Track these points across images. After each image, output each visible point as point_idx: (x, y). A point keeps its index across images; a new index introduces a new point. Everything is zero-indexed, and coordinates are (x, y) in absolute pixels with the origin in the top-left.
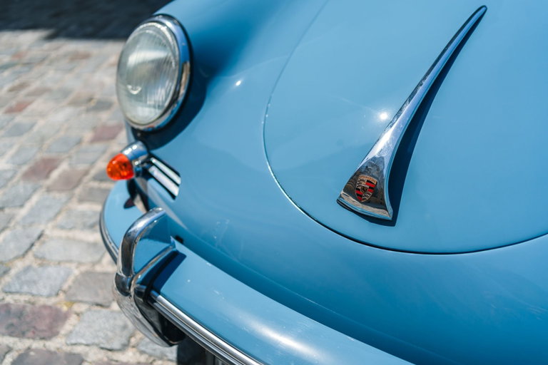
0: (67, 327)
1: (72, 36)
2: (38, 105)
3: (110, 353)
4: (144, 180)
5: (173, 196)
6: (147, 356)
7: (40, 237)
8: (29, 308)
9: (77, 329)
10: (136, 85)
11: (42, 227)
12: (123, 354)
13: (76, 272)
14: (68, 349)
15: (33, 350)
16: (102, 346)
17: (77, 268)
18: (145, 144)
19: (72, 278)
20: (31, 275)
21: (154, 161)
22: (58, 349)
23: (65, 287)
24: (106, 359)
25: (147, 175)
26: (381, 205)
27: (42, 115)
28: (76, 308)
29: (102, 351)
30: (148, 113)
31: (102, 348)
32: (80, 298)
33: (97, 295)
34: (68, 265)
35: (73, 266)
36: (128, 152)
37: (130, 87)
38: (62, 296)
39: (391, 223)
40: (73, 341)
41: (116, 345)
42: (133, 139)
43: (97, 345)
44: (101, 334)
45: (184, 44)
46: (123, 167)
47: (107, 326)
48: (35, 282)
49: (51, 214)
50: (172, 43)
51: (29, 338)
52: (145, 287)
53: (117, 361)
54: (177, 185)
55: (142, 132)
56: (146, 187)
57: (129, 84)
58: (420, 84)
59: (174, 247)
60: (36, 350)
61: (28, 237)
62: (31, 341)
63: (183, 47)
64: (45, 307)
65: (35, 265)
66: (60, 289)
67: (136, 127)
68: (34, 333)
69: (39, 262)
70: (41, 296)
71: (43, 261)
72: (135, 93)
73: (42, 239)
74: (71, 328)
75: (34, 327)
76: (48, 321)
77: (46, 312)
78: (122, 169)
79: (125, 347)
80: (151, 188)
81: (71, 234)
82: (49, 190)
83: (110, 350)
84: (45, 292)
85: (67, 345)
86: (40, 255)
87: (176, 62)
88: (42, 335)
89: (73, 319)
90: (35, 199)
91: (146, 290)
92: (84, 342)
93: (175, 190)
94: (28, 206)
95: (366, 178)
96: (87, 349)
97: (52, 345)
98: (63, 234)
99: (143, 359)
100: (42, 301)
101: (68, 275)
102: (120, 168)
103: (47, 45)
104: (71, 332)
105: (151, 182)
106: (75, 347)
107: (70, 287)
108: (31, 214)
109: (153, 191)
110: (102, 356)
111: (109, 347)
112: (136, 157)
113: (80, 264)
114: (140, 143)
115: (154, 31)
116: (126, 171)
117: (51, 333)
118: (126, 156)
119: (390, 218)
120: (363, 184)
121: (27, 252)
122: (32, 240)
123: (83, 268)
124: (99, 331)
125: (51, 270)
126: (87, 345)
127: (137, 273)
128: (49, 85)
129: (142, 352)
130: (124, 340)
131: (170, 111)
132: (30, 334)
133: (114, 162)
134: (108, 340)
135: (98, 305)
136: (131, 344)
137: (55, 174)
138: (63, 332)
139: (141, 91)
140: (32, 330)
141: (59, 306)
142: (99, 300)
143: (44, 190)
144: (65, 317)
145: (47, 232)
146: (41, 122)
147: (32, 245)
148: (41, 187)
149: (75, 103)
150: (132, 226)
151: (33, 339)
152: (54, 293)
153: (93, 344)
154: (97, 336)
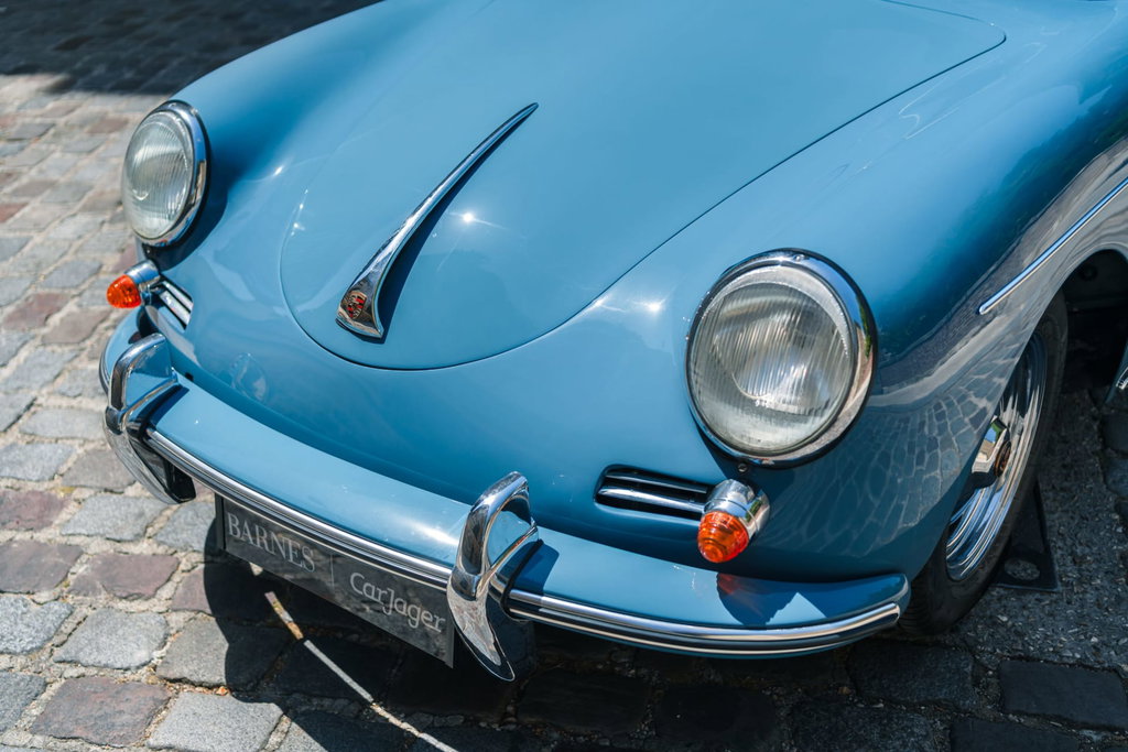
0: (64, 516)
1: (96, 87)
2: (34, 210)
3: (118, 544)
4: (153, 308)
5: (184, 325)
6: (166, 547)
7: (29, 407)
8: (11, 494)
9: (76, 517)
10: (143, 190)
11: (34, 393)
12: (137, 545)
13: (80, 451)
14: (64, 540)
15: (16, 542)
16: (108, 536)
17: (81, 445)
18: (156, 263)
19: (74, 458)
20: (15, 454)
21: (168, 285)
22: (50, 540)
23: (63, 469)
24: (112, 551)
25: (158, 302)
26: (370, 322)
27: (39, 227)
28: (77, 494)
29: (108, 542)
30: (159, 224)
31: (108, 539)
32: (82, 483)
33: (106, 477)
34: (69, 442)
35: (77, 442)
36: (134, 273)
37: (135, 192)
38: (58, 480)
39: (380, 341)
40: (70, 532)
41: (127, 535)
42: (143, 258)
43: (102, 536)
44: (108, 523)
45: (199, 139)
46: (128, 292)
47: (117, 513)
48: (21, 463)
49: (48, 376)
50: (184, 134)
51: (11, 530)
52: (139, 425)
53: (126, 553)
54: (189, 311)
55: (152, 248)
56: (156, 316)
57: (135, 187)
58: (430, 196)
59: (177, 381)
60: (21, 542)
61: (12, 406)
62: (14, 532)
63: (199, 144)
64: (34, 493)
65: (22, 443)
66: (56, 473)
67: (146, 242)
68: (18, 523)
69: (27, 438)
70: (31, 480)
71: (32, 438)
72: (141, 199)
73: (33, 409)
74: (69, 517)
75: (18, 517)
76: (37, 509)
77: (34, 499)
78: (126, 296)
79: (137, 538)
80: (161, 318)
81: (74, 403)
82: (45, 342)
83: (119, 542)
84: (35, 475)
85: (63, 536)
86: (29, 431)
87: (189, 161)
88: (28, 525)
89: (72, 507)
90: (23, 354)
91: (141, 428)
92: (84, 531)
93: (186, 317)
94: (13, 364)
95: (356, 294)
96: (88, 540)
97: (42, 536)
98: (64, 402)
99: (161, 550)
100: (31, 486)
101: (69, 455)
102: (124, 294)
103: (52, 104)
104: (69, 521)
105: (163, 310)
106: (71, 538)
107: (69, 469)
108: (16, 376)
109: (163, 321)
110: (108, 547)
111: (118, 538)
112: (144, 279)
113: (86, 440)
114: (151, 262)
115: (165, 122)
116: (130, 295)
117: (42, 522)
118: (132, 278)
119: (379, 336)
120: (354, 300)
121: (10, 426)
122: (18, 410)
123: (89, 447)
124: (106, 520)
125: (45, 448)
126: (88, 536)
127: (129, 408)
128: (53, 176)
129: (160, 543)
130: (138, 530)
131: (184, 221)
132: (13, 524)
133: (116, 286)
134: (117, 528)
135: (106, 490)
136: (147, 535)
137: (56, 319)
138: (57, 522)
139: (148, 197)
140: (17, 519)
141: (53, 492)
142: (109, 485)
143: (38, 341)
144: (62, 505)
145: (41, 400)
146: (38, 238)
147: (19, 417)
148: (34, 337)
149: (91, 208)
150: (125, 353)
151: (17, 530)
152: (47, 478)
153: (97, 534)
154: (103, 525)
